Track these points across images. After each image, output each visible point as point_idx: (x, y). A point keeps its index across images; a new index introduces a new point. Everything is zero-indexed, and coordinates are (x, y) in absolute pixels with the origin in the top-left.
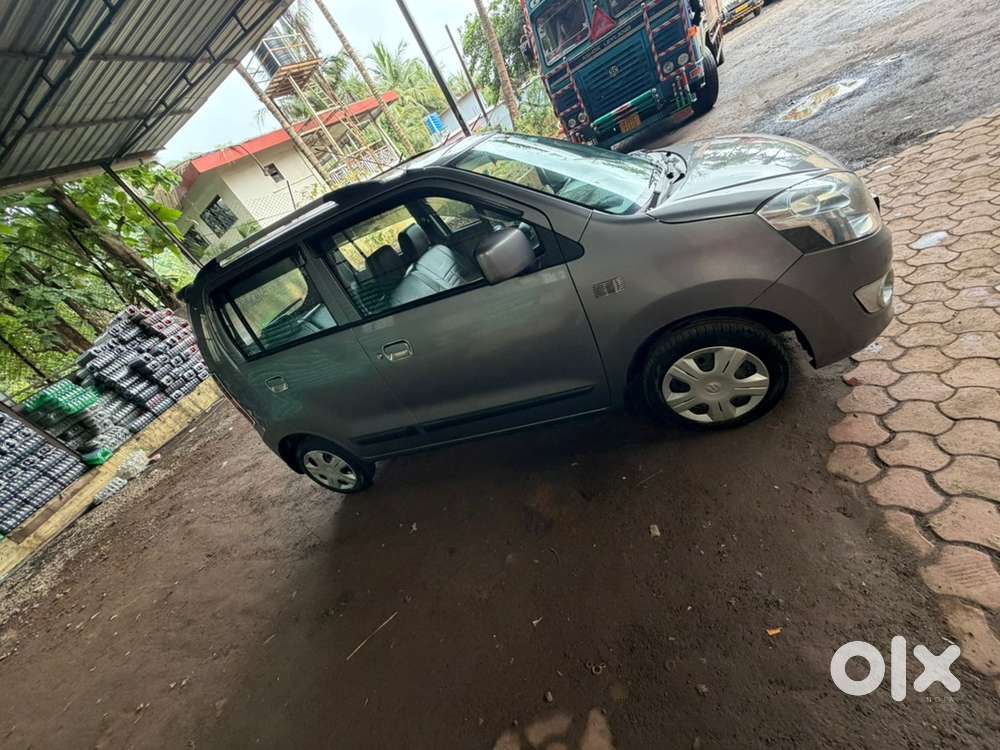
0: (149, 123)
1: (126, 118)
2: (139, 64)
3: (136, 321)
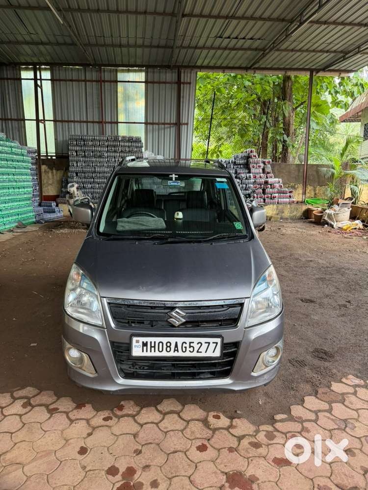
0: (347, 56)
1: (335, 51)
2: (348, 28)
3: (248, 157)
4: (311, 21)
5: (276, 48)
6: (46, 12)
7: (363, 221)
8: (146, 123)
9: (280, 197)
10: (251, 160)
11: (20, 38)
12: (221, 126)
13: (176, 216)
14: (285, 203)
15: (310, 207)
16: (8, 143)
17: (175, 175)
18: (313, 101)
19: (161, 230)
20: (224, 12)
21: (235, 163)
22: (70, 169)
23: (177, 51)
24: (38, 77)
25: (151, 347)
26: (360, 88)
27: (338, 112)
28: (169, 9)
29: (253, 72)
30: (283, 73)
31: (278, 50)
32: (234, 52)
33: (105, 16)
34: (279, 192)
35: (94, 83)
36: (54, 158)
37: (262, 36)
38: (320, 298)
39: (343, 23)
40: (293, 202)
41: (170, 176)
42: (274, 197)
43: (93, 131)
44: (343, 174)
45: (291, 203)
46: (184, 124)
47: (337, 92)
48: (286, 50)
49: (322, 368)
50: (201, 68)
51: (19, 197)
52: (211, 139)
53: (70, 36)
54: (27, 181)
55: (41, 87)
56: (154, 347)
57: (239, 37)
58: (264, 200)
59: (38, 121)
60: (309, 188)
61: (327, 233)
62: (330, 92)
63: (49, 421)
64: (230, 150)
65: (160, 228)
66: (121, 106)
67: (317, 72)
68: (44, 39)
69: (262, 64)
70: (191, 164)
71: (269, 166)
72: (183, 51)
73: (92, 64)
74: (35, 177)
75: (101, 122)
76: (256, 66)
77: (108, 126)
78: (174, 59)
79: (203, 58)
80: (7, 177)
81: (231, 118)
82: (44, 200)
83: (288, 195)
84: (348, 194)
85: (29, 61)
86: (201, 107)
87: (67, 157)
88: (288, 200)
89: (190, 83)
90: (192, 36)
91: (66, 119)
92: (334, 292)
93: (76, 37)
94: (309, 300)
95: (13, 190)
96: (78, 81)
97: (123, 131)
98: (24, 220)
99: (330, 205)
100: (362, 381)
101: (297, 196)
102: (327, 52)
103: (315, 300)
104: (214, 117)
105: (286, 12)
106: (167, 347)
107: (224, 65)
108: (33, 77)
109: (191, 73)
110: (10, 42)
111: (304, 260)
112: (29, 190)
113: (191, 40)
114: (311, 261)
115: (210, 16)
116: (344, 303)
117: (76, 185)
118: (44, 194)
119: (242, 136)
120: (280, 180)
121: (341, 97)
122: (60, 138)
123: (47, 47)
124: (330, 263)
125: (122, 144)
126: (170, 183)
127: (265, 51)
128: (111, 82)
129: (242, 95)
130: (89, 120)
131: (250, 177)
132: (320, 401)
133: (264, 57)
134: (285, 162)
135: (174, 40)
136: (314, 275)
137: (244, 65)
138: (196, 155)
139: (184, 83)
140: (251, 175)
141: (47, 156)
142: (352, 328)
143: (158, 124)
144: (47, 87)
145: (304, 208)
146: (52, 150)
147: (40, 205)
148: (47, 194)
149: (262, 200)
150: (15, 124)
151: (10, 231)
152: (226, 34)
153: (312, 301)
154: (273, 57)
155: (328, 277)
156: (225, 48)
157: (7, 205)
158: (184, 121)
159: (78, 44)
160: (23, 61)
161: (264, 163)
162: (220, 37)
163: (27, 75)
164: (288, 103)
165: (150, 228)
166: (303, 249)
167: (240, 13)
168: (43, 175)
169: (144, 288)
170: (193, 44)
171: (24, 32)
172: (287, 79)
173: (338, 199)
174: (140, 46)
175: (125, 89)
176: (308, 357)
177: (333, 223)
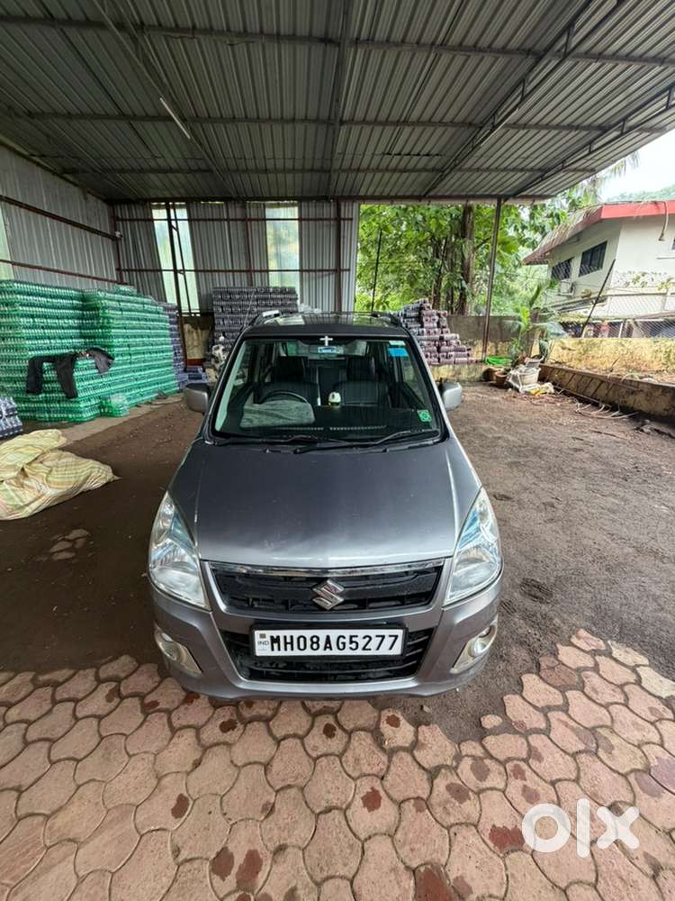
0: (545, 176)
1: (532, 169)
2: (554, 132)
3: (421, 309)
4: (506, 124)
5: (458, 167)
6: (169, 123)
7: (554, 384)
8: (301, 271)
9: (456, 356)
10: (424, 312)
11: (145, 166)
12: (387, 273)
13: (331, 400)
14: (463, 363)
15: (491, 367)
16: (140, 299)
17: (329, 337)
18: (499, 237)
19: (308, 425)
20: (394, 117)
21: (405, 317)
22: (216, 328)
23: (334, 177)
24: (173, 217)
25: (286, 643)
26: (555, 219)
27: (525, 252)
28: (324, 114)
29: (427, 202)
30: (464, 202)
31: (460, 169)
32: (407, 174)
33: (243, 127)
34: (456, 350)
35: (239, 222)
36: (198, 315)
37: (441, 151)
38: (518, 493)
39: (548, 127)
40: (472, 361)
41: (322, 339)
42: (451, 356)
43: (240, 281)
44: (531, 327)
45: (469, 363)
46: (346, 270)
47: (524, 227)
48: (469, 169)
49: (539, 616)
50: (365, 199)
51: (158, 362)
52: (377, 288)
53: (203, 159)
54: (167, 343)
55: (177, 229)
56: (292, 643)
57: (412, 153)
58: (439, 359)
59: (176, 271)
60: (490, 344)
61: (513, 399)
62: (516, 226)
63: (140, 731)
64: (397, 301)
65: (305, 421)
66: (271, 250)
67: (506, 200)
68: (174, 166)
69: (440, 190)
70: (354, 320)
71: (445, 319)
72: (343, 176)
73: (234, 196)
74: (178, 339)
75: (249, 271)
76: (432, 193)
77: (258, 276)
78: (332, 187)
79: (367, 184)
80: (141, 339)
81: (400, 262)
82: (190, 365)
83: (466, 353)
84: (536, 351)
85: (160, 196)
86: (365, 250)
87: (212, 314)
88: (466, 359)
89: (351, 219)
90: (354, 154)
91: (209, 269)
92: (534, 483)
93: (211, 159)
94: (503, 496)
95: (149, 355)
96: (220, 220)
97: (275, 281)
98: (165, 389)
99: (515, 365)
100: (601, 642)
101: (477, 354)
102: (522, 170)
103: (512, 496)
104: (380, 261)
105: (474, 113)
106: (313, 643)
107: (393, 194)
108: (166, 217)
109: (352, 206)
110: (133, 170)
111: (490, 436)
112: (169, 354)
113: (352, 159)
114: (499, 438)
115: (376, 122)
116: (549, 500)
117: (222, 347)
118: (189, 358)
119: (412, 285)
120: (458, 336)
121: (528, 234)
122: (204, 292)
123: (179, 175)
124: (522, 441)
125: (274, 296)
126: (321, 350)
127: (443, 172)
128: (257, 220)
129: (413, 234)
130: (235, 268)
131: (423, 332)
132: (547, 686)
133: (442, 180)
134: (463, 314)
135: (331, 159)
136: (506, 457)
137: (416, 194)
138: (359, 307)
139: (344, 219)
140: (425, 330)
141: (190, 313)
142: (567, 541)
143: (315, 271)
144: (184, 228)
145: (484, 368)
146: (195, 306)
147: (185, 371)
148: (193, 358)
149: (436, 360)
150: (151, 275)
151: (149, 403)
152: (396, 151)
153: (508, 498)
154: (453, 181)
155: (522, 460)
156: (395, 170)
157: (143, 373)
158: (345, 266)
159: (214, 169)
160: (153, 196)
161: (439, 315)
162: (388, 154)
163: (159, 214)
164: (468, 242)
165: (291, 422)
166: (487, 421)
167: (415, 116)
168: (187, 336)
169: (272, 544)
170: (355, 166)
171: (147, 155)
172: (468, 210)
173: (524, 358)
174: (290, 171)
175: (275, 230)
176: (515, 594)
177: (518, 386)
